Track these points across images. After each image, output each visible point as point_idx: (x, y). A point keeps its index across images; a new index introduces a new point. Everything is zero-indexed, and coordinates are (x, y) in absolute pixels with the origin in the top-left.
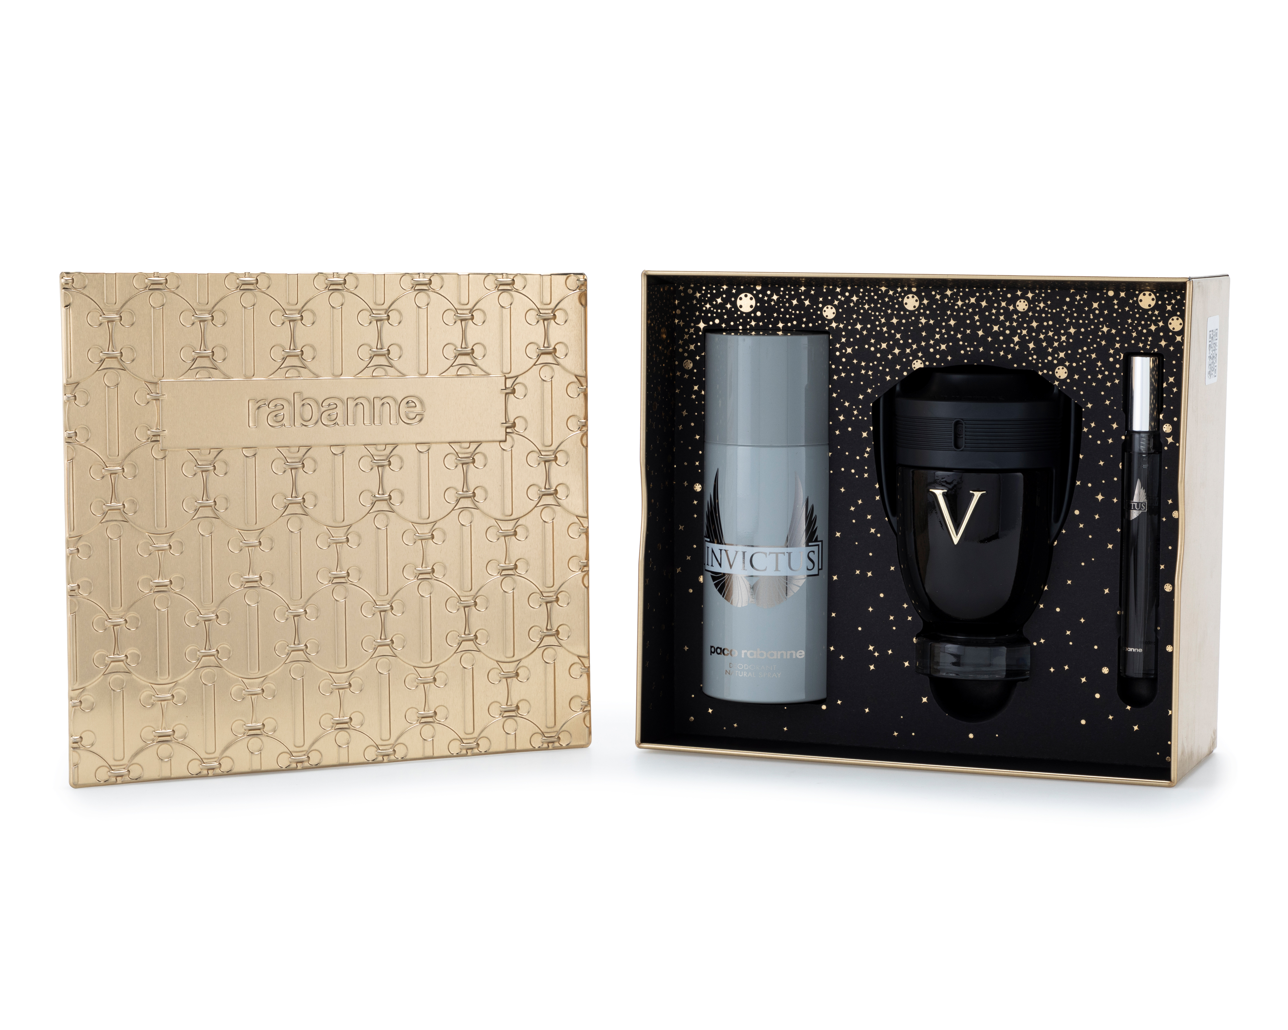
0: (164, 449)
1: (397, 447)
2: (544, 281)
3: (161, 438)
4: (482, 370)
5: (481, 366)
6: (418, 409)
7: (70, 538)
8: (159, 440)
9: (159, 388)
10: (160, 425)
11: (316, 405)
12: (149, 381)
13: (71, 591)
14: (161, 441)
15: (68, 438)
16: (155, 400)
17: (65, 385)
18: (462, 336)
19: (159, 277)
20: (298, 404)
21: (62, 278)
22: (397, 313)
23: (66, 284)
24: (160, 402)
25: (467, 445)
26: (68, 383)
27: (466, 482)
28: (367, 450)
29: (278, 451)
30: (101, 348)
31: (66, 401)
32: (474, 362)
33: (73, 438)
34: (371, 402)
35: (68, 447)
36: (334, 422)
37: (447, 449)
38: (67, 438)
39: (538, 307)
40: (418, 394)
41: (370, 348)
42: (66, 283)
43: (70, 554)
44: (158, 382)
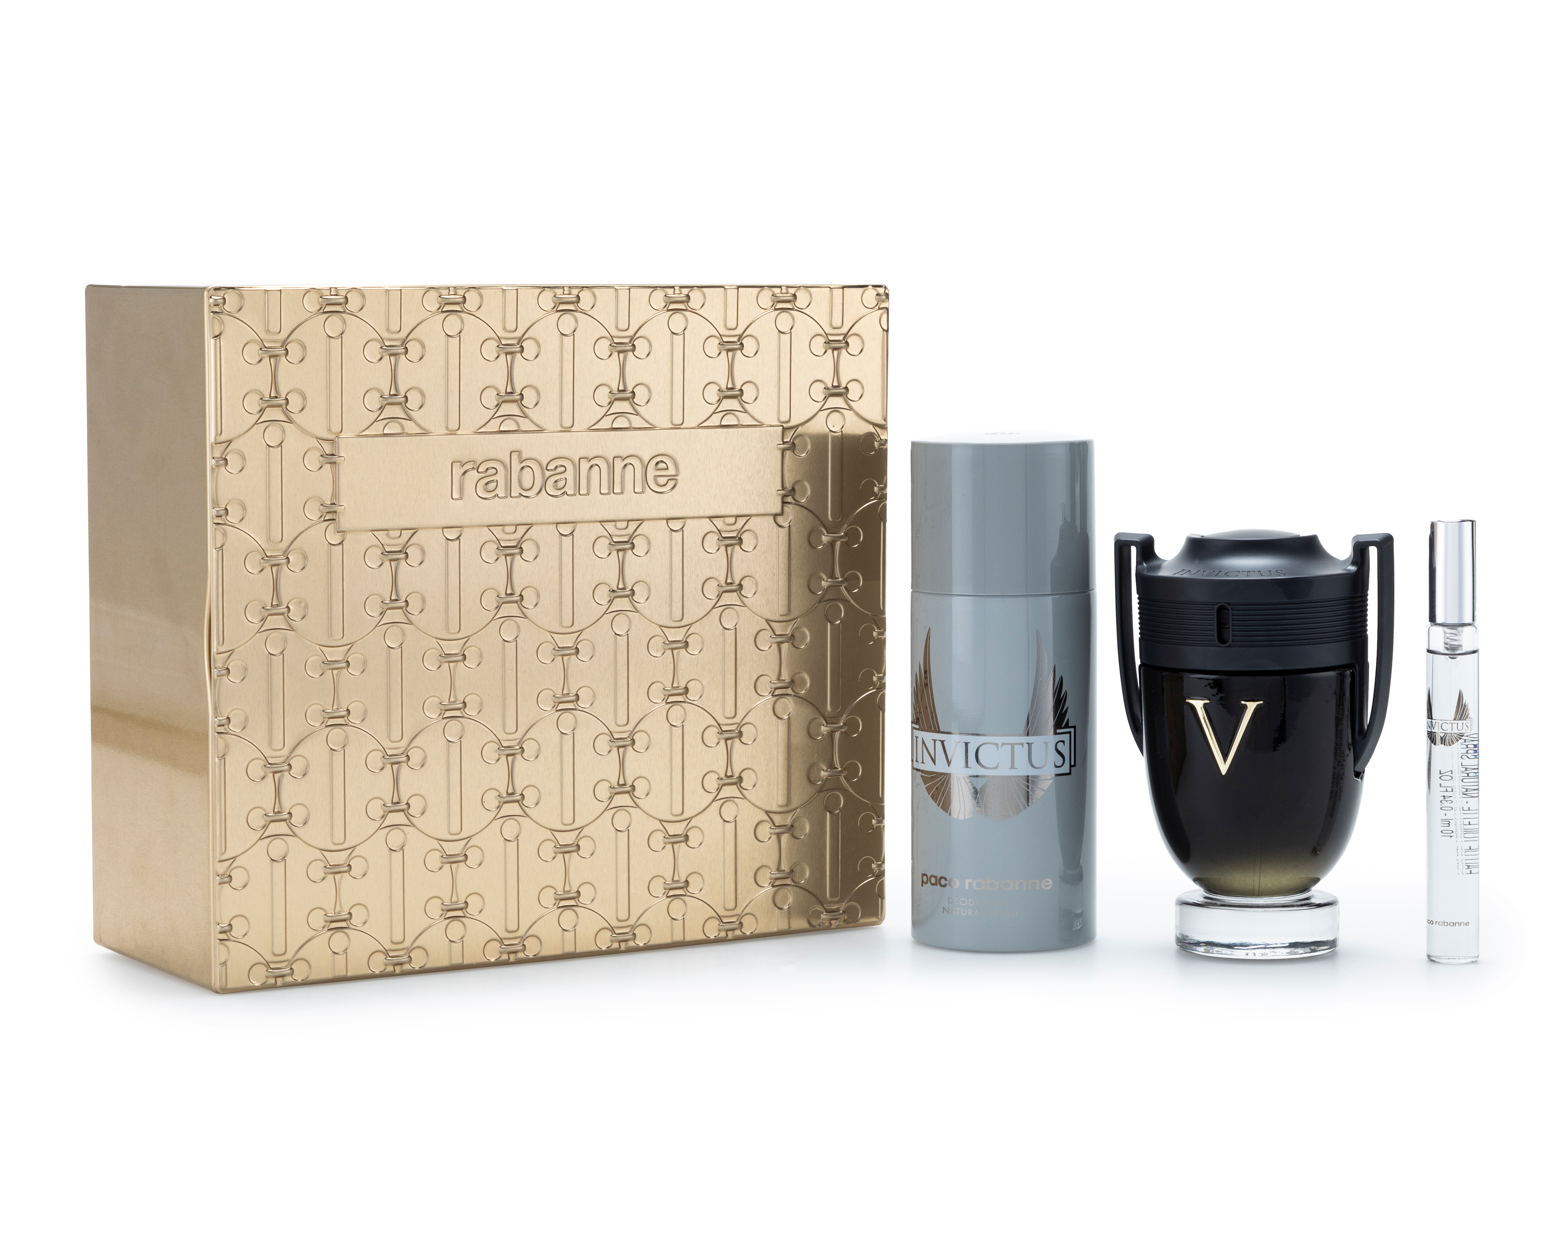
0: (341, 529)
1: (643, 524)
2: (834, 296)
3: (337, 516)
4: (753, 418)
5: (752, 413)
6: (671, 471)
7: (217, 654)
8: (335, 518)
9: (335, 446)
10: (336, 499)
11: (539, 469)
12: (323, 438)
13: (219, 726)
14: (337, 520)
15: (217, 517)
16: (330, 463)
17: (213, 444)
18: (728, 372)
19: (337, 295)
20: (516, 466)
21: (211, 297)
22: (645, 342)
23: (215, 305)
24: (337, 467)
25: (733, 520)
26: (218, 441)
27: (731, 571)
28: (604, 529)
29: (489, 531)
30: (260, 394)
31: (214, 467)
32: (743, 407)
33: (223, 517)
34: (610, 464)
35: (215, 529)
36: (562, 491)
37: (707, 526)
38: (214, 517)
39: (826, 332)
40: (670, 452)
41: (610, 389)
42: (215, 303)
43: (218, 676)
44: (335, 438)
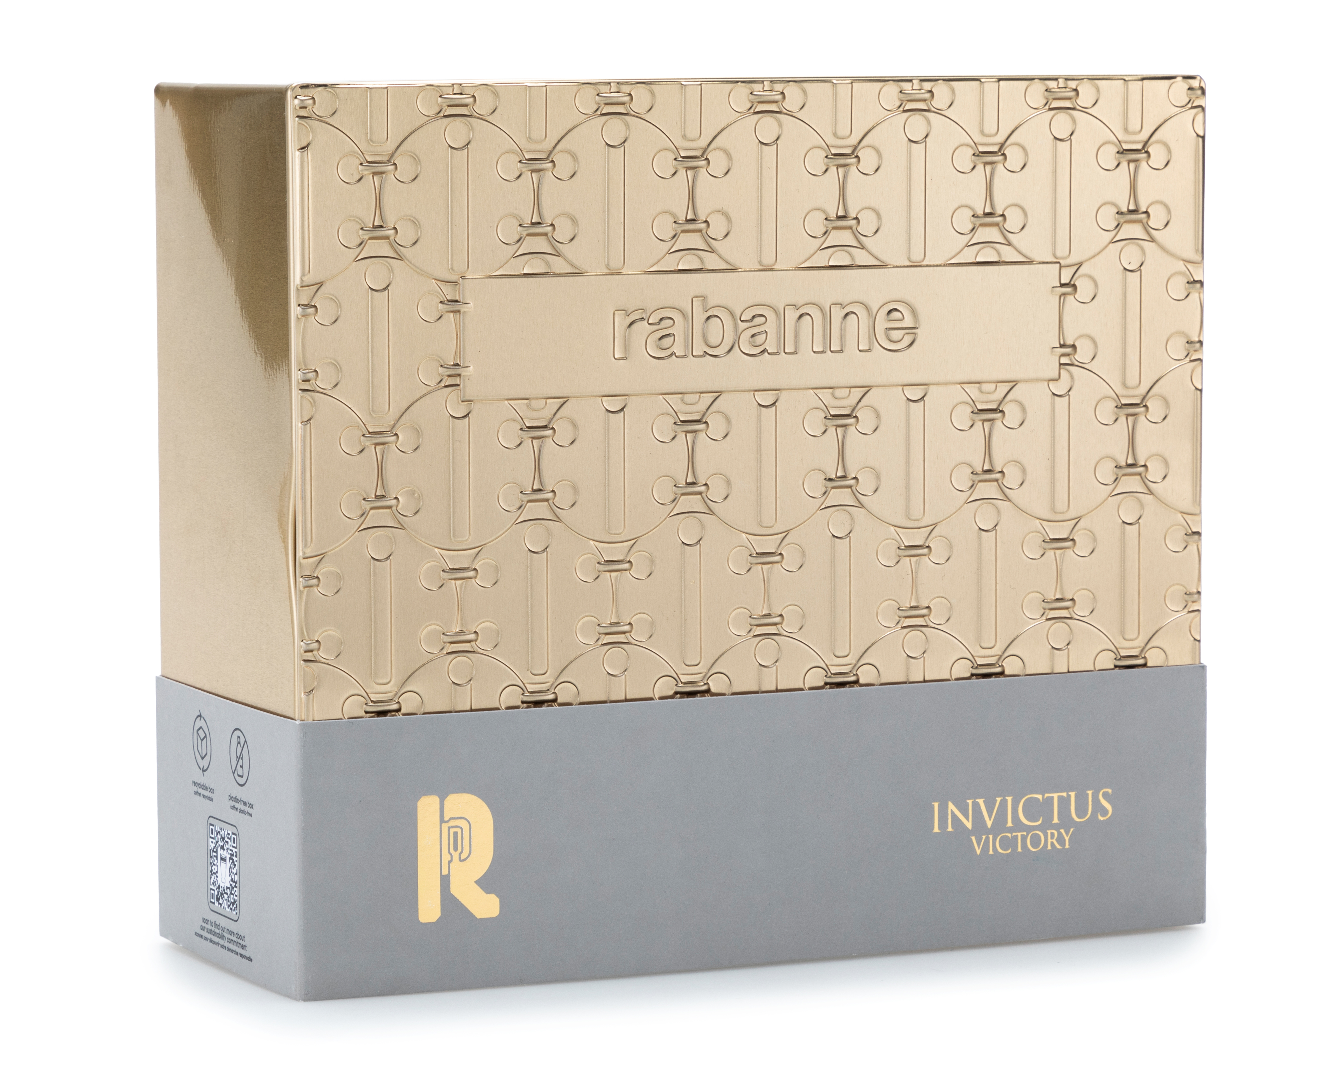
0: (467, 398)
1: (870, 392)
2: (1130, 91)
3: (462, 381)
4: (1020, 252)
5: (1018, 246)
6: (908, 322)
7: (304, 558)
8: (459, 383)
9: (459, 290)
10: (460, 358)
11: (730, 317)
12: (443, 279)
13: (306, 652)
14: (462, 386)
15: (303, 381)
16: (452, 312)
17: (299, 287)
18: (985, 192)
19: (461, 94)
20: (700, 316)
21: (296, 98)
22: (873, 153)
23: (301, 108)
24: (461, 317)
25: (992, 387)
26: (304, 284)
27: (989, 454)
28: (817, 398)
29: (664, 401)
30: (360, 222)
31: (299, 317)
32: (1005, 238)
33: (311, 382)
34: (826, 313)
35: (302, 397)
36: (761, 349)
37: (958, 394)
38: (300, 381)
39: (1120, 139)
40: (907, 298)
41: (826, 215)
42: (302, 105)
43: (305, 587)
44: (459, 280)
